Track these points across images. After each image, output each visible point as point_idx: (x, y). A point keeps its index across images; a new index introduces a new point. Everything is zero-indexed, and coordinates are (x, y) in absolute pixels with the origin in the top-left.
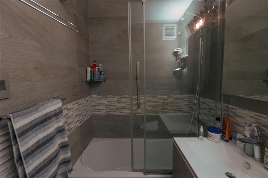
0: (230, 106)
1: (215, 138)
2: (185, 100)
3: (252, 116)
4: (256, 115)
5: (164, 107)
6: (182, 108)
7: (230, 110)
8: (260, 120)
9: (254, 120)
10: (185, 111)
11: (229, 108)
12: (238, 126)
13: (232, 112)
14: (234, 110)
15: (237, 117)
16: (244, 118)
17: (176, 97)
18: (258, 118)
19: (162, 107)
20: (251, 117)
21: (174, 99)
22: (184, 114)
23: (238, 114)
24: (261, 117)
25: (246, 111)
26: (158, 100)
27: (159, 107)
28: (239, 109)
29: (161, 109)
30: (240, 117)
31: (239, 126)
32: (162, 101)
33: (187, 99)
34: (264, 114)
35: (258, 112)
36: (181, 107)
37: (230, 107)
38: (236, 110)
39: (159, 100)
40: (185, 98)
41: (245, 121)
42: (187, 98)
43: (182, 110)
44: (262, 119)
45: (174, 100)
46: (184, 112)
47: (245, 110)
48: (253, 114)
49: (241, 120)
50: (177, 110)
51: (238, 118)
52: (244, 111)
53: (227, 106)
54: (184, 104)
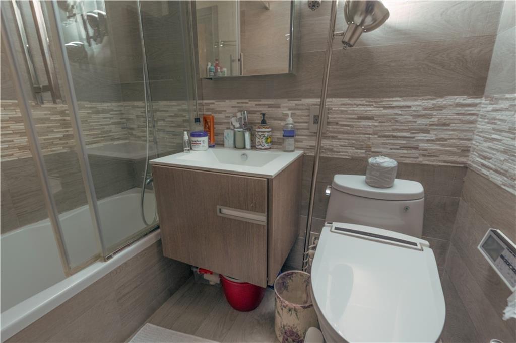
0: (205, 101)
1: (204, 143)
2: (111, 114)
3: (234, 105)
4: (238, 103)
5: (67, 131)
6: (110, 131)
7: (205, 108)
8: (242, 107)
9: (236, 110)
10: (116, 137)
11: (203, 105)
12: (218, 125)
13: (208, 110)
14: (211, 105)
15: (216, 113)
16: (225, 111)
17: (91, 107)
18: (240, 105)
19: (61, 132)
20: (233, 107)
21: (88, 111)
22: (116, 143)
23: (218, 109)
24: (243, 103)
25: (227, 101)
26: (46, 114)
27: (52, 132)
28: (217, 101)
29: (60, 139)
30: (220, 112)
31: (220, 125)
32: (59, 117)
33: (116, 111)
34: (246, 98)
35: (238, 99)
36: (107, 128)
37: (205, 103)
38: (213, 105)
39: (50, 114)
40: (112, 110)
41: (227, 115)
42: (115, 109)
43: (111, 134)
44: (244, 105)
45: (88, 113)
46: (115, 139)
47: (224, 101)
48: (234, 102)
49: (222, 116)
50: (100, 136)
51: (217, 115)
52: (223, 103)
53: (201, 103)
54: (112, 122)
